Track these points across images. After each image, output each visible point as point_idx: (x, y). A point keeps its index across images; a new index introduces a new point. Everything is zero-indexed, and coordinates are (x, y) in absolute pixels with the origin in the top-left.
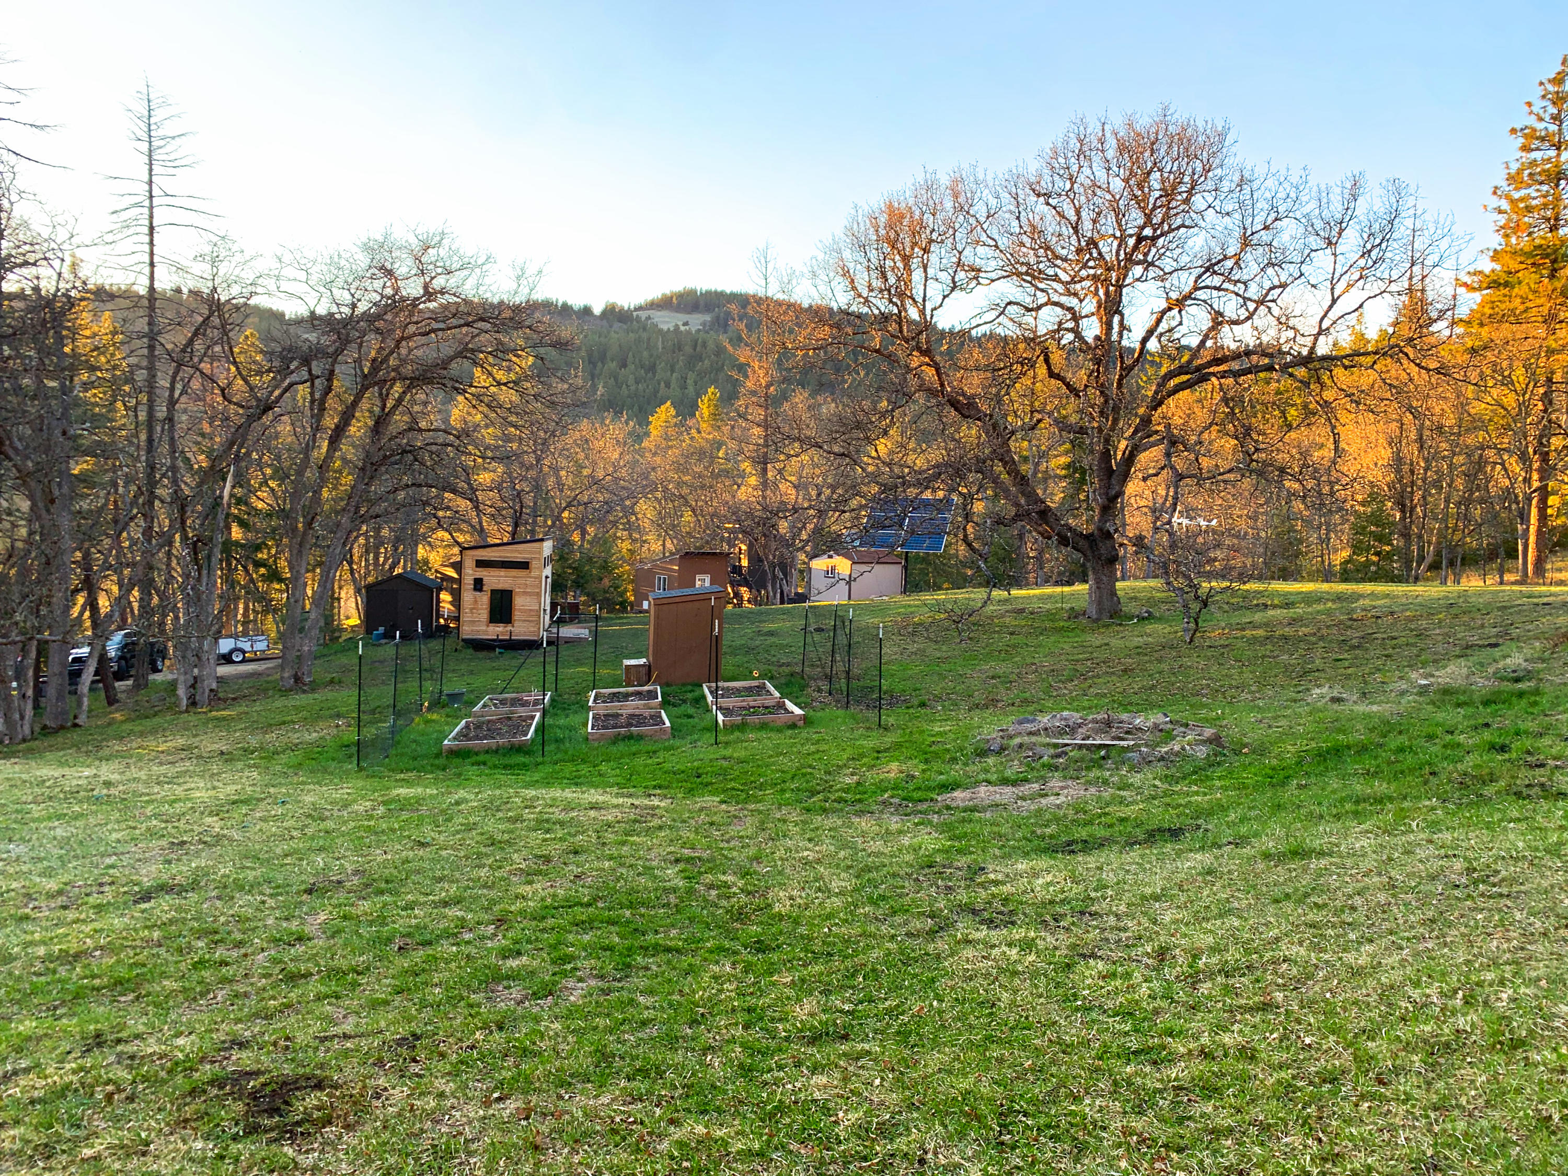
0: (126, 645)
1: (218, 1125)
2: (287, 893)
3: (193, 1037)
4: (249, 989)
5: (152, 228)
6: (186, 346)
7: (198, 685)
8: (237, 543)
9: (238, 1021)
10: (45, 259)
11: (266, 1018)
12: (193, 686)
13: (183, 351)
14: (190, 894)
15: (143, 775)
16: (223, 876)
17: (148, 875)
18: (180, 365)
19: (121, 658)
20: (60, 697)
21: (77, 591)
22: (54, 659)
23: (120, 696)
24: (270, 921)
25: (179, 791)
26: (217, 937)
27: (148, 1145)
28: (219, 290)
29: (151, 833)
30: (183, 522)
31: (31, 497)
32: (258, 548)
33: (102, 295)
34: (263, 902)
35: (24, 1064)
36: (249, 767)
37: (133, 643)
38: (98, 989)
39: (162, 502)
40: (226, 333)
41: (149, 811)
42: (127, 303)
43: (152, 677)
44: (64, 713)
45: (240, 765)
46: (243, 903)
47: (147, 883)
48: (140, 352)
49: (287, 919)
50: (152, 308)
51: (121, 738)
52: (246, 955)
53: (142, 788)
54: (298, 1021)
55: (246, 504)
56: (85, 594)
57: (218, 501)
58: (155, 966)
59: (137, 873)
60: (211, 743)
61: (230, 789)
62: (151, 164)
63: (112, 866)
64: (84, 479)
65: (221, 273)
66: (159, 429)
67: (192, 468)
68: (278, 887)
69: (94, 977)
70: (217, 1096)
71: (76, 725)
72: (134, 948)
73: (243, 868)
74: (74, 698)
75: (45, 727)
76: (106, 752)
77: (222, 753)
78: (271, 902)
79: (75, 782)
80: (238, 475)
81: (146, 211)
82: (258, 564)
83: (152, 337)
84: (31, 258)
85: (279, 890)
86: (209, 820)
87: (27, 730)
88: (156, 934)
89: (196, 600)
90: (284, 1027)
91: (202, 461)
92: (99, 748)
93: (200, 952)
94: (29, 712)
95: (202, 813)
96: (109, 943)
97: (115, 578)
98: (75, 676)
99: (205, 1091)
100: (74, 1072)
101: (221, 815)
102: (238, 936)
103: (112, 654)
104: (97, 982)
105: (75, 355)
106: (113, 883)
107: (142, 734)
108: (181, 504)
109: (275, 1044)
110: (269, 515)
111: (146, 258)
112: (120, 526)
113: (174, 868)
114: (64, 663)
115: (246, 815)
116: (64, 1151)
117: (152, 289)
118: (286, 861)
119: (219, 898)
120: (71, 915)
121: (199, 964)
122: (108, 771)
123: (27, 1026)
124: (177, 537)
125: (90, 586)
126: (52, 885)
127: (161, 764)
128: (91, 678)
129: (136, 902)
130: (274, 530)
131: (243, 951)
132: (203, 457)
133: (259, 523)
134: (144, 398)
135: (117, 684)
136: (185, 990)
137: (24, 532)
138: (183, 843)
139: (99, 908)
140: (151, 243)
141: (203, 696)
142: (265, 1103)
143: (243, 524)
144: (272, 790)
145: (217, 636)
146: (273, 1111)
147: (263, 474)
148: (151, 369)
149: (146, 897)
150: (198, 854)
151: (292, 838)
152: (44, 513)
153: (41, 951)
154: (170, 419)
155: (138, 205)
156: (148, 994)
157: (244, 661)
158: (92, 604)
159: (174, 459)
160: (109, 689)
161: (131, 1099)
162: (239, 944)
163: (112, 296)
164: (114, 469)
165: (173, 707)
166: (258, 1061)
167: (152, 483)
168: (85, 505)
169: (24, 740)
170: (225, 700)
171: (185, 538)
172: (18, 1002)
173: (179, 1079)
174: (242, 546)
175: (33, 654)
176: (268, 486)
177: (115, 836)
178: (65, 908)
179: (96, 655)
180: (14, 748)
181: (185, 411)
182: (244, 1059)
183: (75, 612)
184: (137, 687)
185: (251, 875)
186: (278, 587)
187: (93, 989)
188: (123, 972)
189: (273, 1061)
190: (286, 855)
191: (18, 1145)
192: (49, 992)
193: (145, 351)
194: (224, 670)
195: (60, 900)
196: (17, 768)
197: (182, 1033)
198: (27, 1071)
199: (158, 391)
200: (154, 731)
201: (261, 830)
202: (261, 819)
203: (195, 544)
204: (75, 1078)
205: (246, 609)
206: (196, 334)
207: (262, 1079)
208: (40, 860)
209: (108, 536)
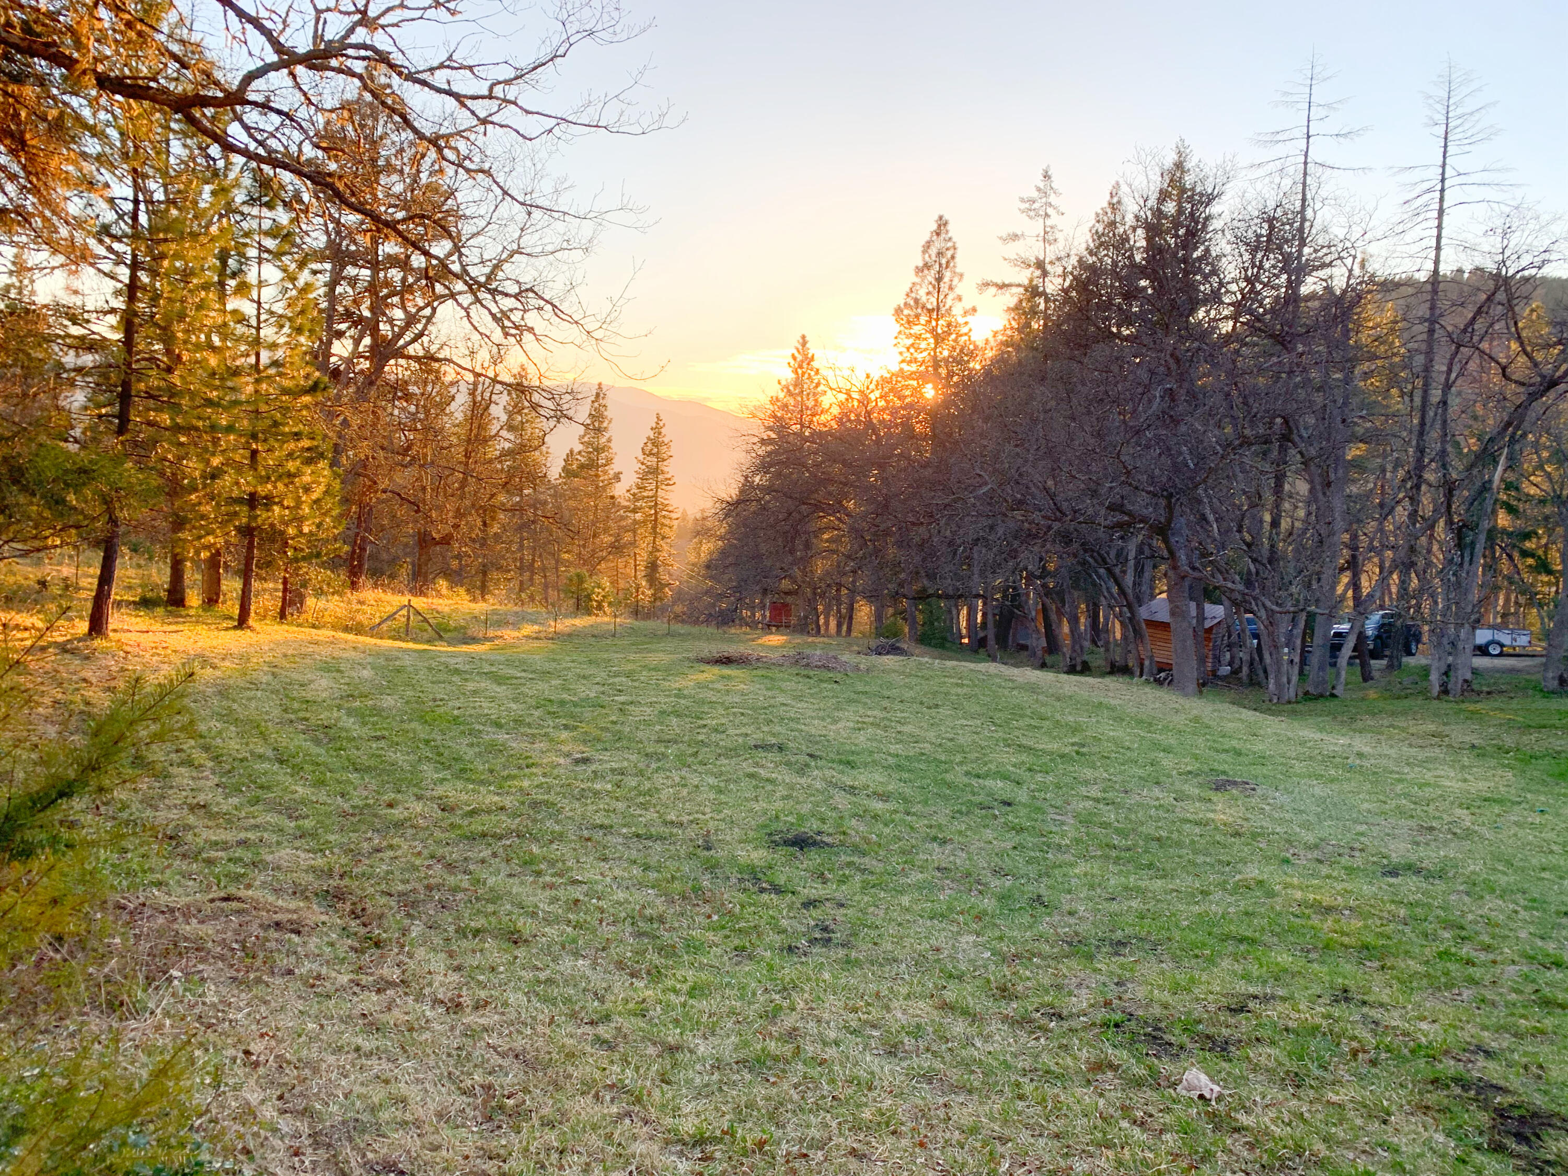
0: (1383, 625)
1: (1461, 1127)
2: (1545, 911)
3: (1436, 1026)
4: (1497, 998)
5: (1441, 212)
6: (1466, 327)
7: (1451, 673)
8: (1504, 531)
9: (1485, 1028)
10: (1340, 258)
11: (1515, 1035)
12: (1446, 674)
13: (1464, 331)
14: (1437, 882)
15: (1392, 752)
16: (1474, 873)
17: (1399, 851)
18: (1459, 346)
19: (1378, 637)
20: (1321, 668)
21: (1342, 570)
22: (1318, 633)
23: (1376, 674)
24: (1523, 935)
25: (1429, 776)
26: (1464, 933)
27: (1389, 1114)
28: (1508, 263)
29: (1400, 812)
30: (1449, 507)
31: (1311, 482)
32: (1527, 536)
33: (1389, 286)
34: (1516, 912)
35: (1280, 992)
36: (1504, 766)
37: (1390, 624)
38: (1346, 947)
39: (1430, 486)
40: (1511, 308)
41: (1399, 788)
42: (1410, 290)
43: (1406, 660)
44: (1324, 682)
45: (1493, 762)
46: (1492, 906)
47: (1395, 858)
48: (1420, 338)
49: (1543, 938)
50: (1435, 292)
51: (1374, 714)
52: (1494, 962)
53: (1392, 766)
54: (1552, 1052)
55: (1517, 489)
56: (1348, 573)
57: (1486, 487)
58: (1400, 942)
59: (1386, 847)
60: (1461, 733)
61: (1482, 785)
62: (1446, 146)
63: (1362, 834)
64: (1358, 465)
65: (1511, 245)
66: (1431, 414)
67: (1461, 453)
68: (1534, 900)
69: (1343, 933)
70: (1460, 1096)
71: (1333, 696)
72: (1381, 918)
73: (1494, 869)
74: (1333, 670)
75: (1306, 693)
76: (1360, 724)
77: (1473, 746)
78: (1523, 914)
79: (1332, 748)
80: (1510, 458)
81: (1438, 194)
82: (1525, 554)
83: (1432, 321)
84: (1327, 260)
85: (1535, 904)
86: (1459, 812)
87: (1292, 693)
88: (1402, 912)
89: (1458, 587)
90: (1536, 1054)
91: (1472, 445)
92: (1353, 719)
93: (1446, 944)
94: (1295, 679)
95: (1452, 803)
96: (1358, 906)
97: (1376, 560)
98: (1335, 648)
99: (1448, 1086)
100: (1324, 1017)
101: (1473, 810)
102: (1487, 939)
103: (1370, 633)
104: (1346, 940)
105: (1358, 347)
106: (1362, 850)
107: (1393, 714)
108: (1449, 488)
109: (1526, 1067)
110: (1542, 502)
111: (1433, 243)
112: (1386, 510)
113: (1422, 852)
114: (1325, 636)
115: (1499, 815)
116: (1312, 1087)
117: (1436, 271)
118: (1543, 875)
119: (1468, 894)
120: (1325, 870)
121: (1444, 955)
122: (1361, 743)
123: (1284, 959)
124: (1442, 522)
125: (1353, 565)
126: (1310, 838)
127: (1411, 745)
128: (1350, 653)
129: (1384, 874)
130: (1546, 518)
131: (1491, 957)
132: (1473, 441)
133: (1531, 510)
134: (1419, 383)
135: (1372, 662)
136: (1427, 975)
137: (1301, 513)
138: (1431, 829)
139: (1350, 870)
140: (1440, 227)
141: (1455, 684)
142: (1513, 1125)
143: (1511, 510)
144: (1529, 796)
145: (1477, 624)
146: (1520, 1137)
147: (1539, 457)
148: (1429, 354)
149: (1393, 872)
150: (1446, 843)
151: (1552, 852)
152: (1320, 495)
153: (1299, 895)
154: (1444, 403)
155: (1429, 191)
156: (1392, 968)
157: (1501, 655)
158: (1355, 585)
159: (1444, 442)
160: (1364, 665)
161: (1374, 1063)
162: (1487, 948)
163: (1398, 285)
164: (1384, 456)
165: (1424, 693)
166: (1506, 1079)
167: (1420, 467)
168: (1354, 489)
169: (1289, 702)
170: (1479, 693)
171: (1450, 522)
172: (1278, 935)
173: (1421, 1063)
174: (1510, 535)
175: (1302, 624)
176: (1544, 470)
177: (1366, 806)
178: (1320, 862)
179: (1356, 631)
180: (1281, 707)
181: (1459, 394)
182: (1492, 1071)
183: (1340, 589)
184: (1390, 667)
185: (1503, 880)
186: (1546, 579)
187: (1342, 945)
188: (1370, 939)
189: (1523, 1084)
190: (1544, 869)
191: (1272, 1064)
192: (1304, 935)
193: (1425, 336)
194: (1481, 662)
195: (1316, 854)
196: (1284, 725)
197: (1425, 1018)
198: (1284, 999)
199: (1434, 375)
200: (1404, 713)
201: (1515, 835)
202: (1516, 823)
203: (1460, 529)
204: (1324, 1023)
205: (1507, 600)
206: (1479, 312)
207: (1511, 1099)
208: (1301, 812)
209: (1373, 519)
